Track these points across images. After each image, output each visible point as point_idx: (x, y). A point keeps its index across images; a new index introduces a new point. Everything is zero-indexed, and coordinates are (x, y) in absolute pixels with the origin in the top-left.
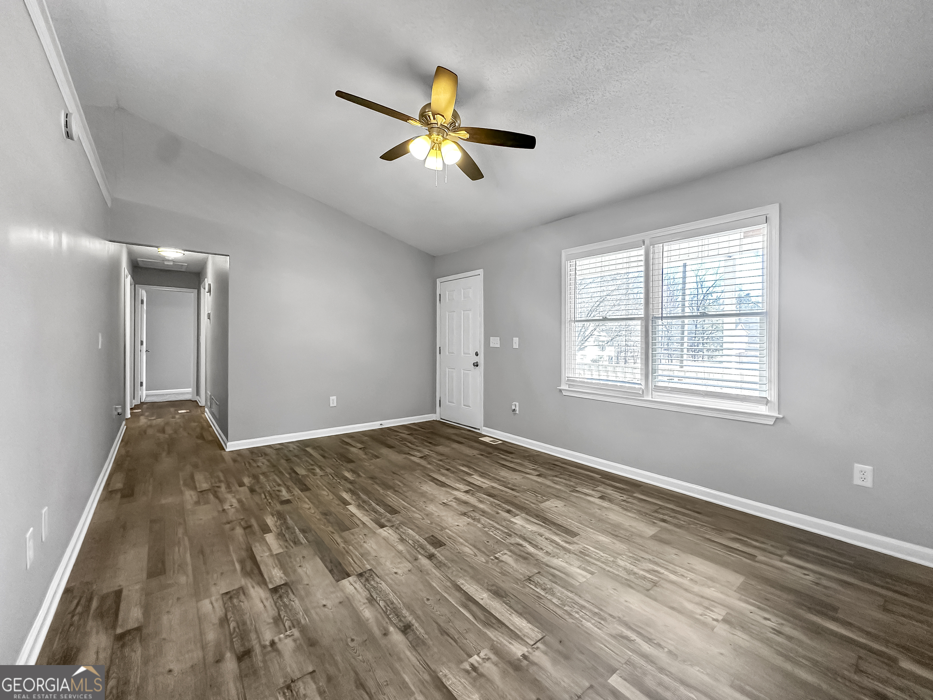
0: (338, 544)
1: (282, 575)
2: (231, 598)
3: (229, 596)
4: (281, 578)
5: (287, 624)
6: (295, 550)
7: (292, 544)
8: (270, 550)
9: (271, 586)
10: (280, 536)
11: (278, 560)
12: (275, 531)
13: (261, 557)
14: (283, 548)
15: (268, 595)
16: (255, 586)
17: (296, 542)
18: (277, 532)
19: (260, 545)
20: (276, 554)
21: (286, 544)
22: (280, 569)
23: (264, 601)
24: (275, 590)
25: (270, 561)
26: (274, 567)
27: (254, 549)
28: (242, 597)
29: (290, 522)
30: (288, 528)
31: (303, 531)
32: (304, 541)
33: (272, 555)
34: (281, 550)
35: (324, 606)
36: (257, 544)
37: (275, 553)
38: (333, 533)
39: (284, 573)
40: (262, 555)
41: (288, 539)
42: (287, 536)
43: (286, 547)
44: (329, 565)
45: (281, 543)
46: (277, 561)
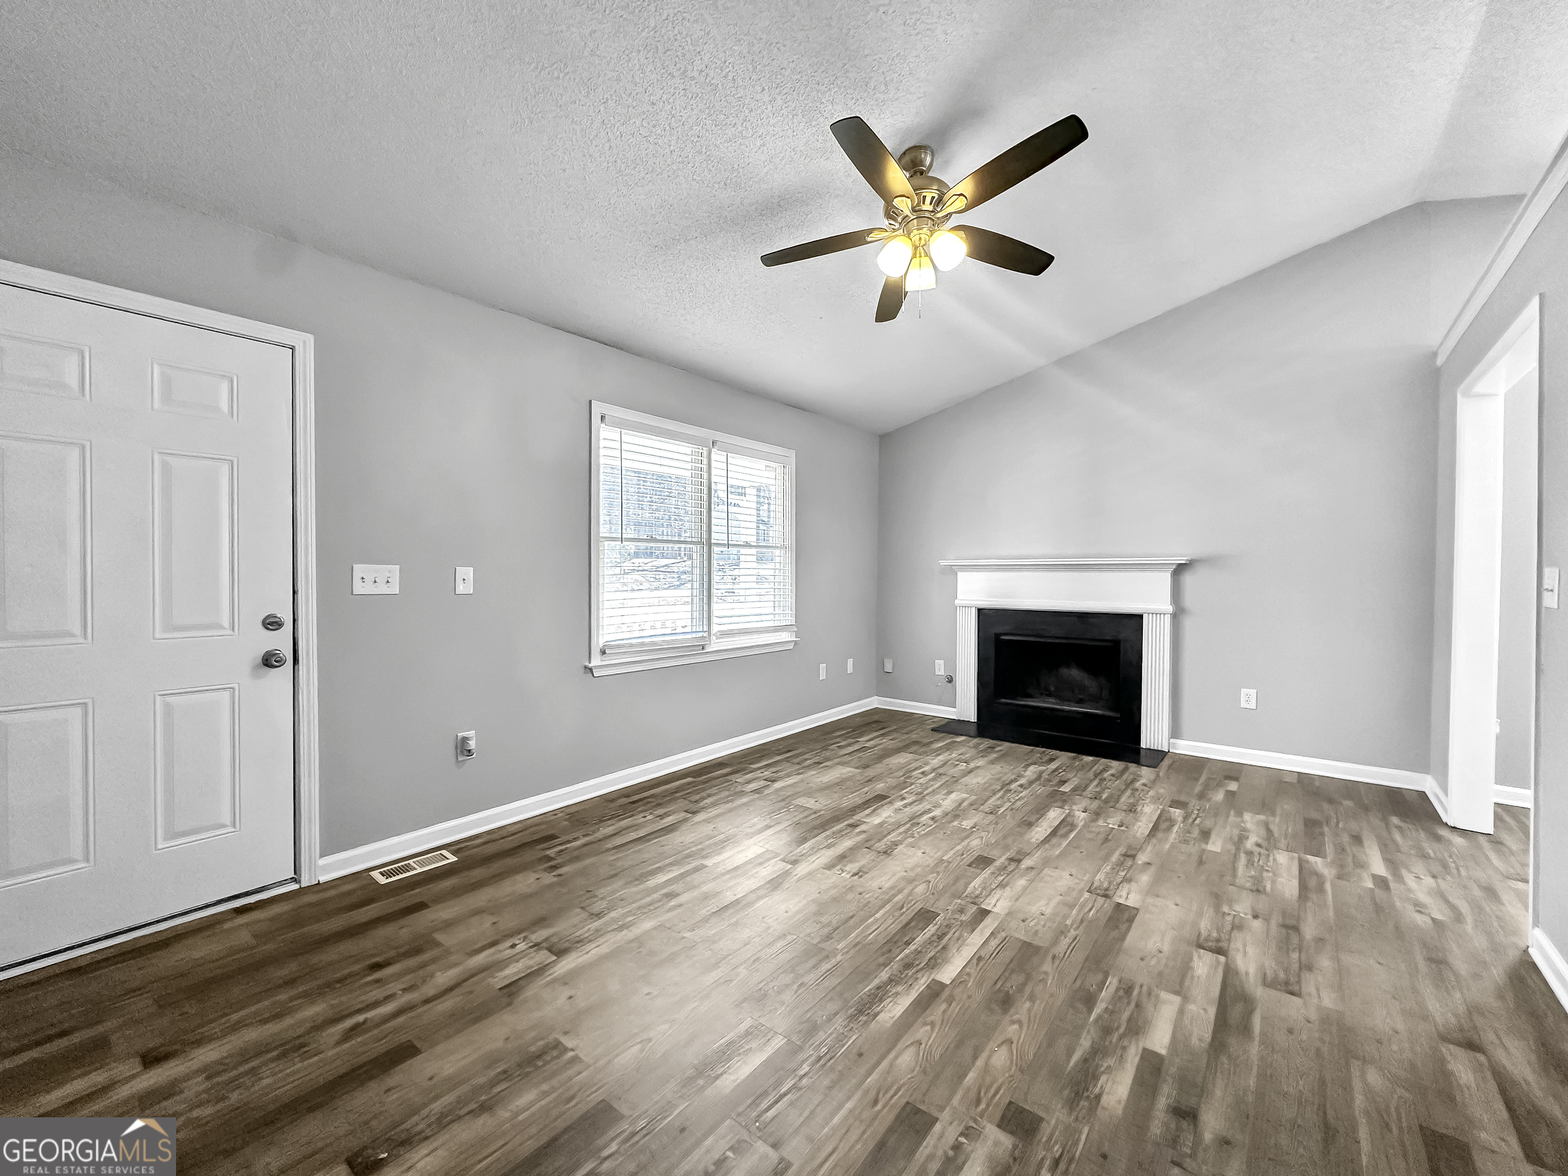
0: (1075, 938)
1: (1195, 958)
2: (1287, 983)
3: (1291, 989)
4: (1199, 957)
5: (1229, 918)
6: (1142, 978)
7: (1136, 992)
8: (1181, 1012)
9: (1222, 959)
10: (1136, 1028)
11: (1181, 983)
12: (1137, 1045)
13: (1205, 1010)
14: (1157, 997)
15: (1232, 953)
16: (1244, 974)
17: (1127, 989)
18: (1133, 1042)
19: (1190, 1035)
20: (1177, 993)
21: (1145, 1000)
22: (1192, 968)
23: (1241, 950)
24: (1220, 951)
25: (1197, 992)
26: (1198, 977)
27: (1208, 1036)
28: (1270, 974)
29: (1085, 1043)
30: (1107, 1031)
31: (1090, 1001)
32: (1112, 983)
33: (1186, 999)
34: (1164, 995)
35: (1177, 905)
36: (1195, 1041)
37: (1177, 1000)
38: (1054, 957)
39: (1191, 959)
40: (1202, 1011)
41: (1133, 1005)
42: (1125, 1016)
43: (1149, 994)
44: (1124, 927)
45: (1149, 1007)
46: (1187, 984)
